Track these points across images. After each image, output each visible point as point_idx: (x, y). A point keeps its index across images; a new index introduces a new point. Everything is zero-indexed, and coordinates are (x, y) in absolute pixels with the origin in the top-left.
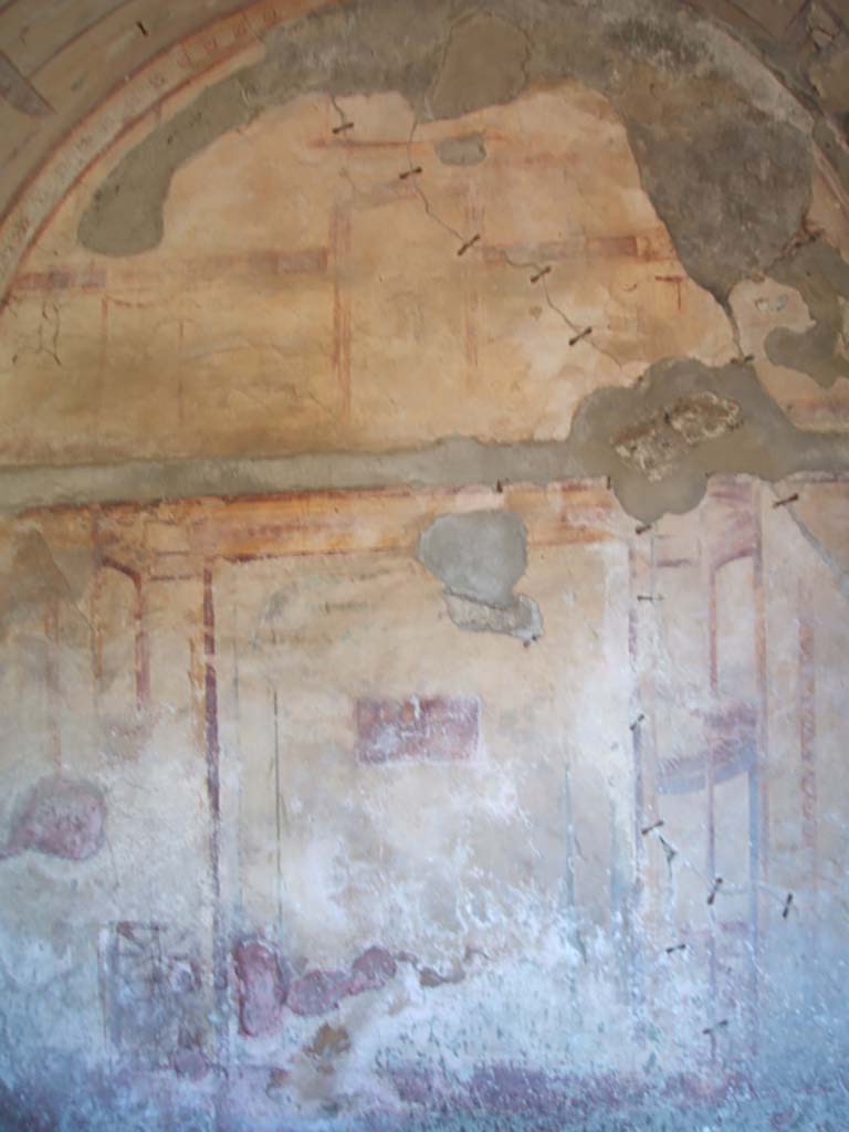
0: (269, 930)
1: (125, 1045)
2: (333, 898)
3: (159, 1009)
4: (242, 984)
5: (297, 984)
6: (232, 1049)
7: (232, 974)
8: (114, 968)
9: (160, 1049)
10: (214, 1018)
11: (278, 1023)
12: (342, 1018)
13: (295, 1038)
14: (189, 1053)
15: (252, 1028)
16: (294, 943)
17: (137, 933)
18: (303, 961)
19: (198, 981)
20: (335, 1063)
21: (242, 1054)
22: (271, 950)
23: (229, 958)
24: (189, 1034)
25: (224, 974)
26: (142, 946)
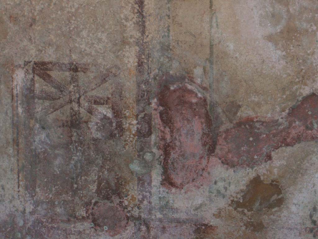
0: (198, 71)
1: (40, 194)
2: (270, 38)
3: (77, 156)
4: (167, 130)
5: (227, 131)
6: (155, 200)
7: (157, 121)
8: (29, 112)
9: (77, 199)
10: (135, 167)
11: (205, 174)
12: (275, 171)
13: (223, 191)
14: (109, 204)
15: (178, 180)
16: (225, 87)
17: (55, 74)
18: (234, 107)
19: (120, 126)
20: (265, 219)
21: (166, 207)
22: (200, 95)
23: (154, 101)
24: (108, 183)
25: (148, 119)
26: (60, 88)
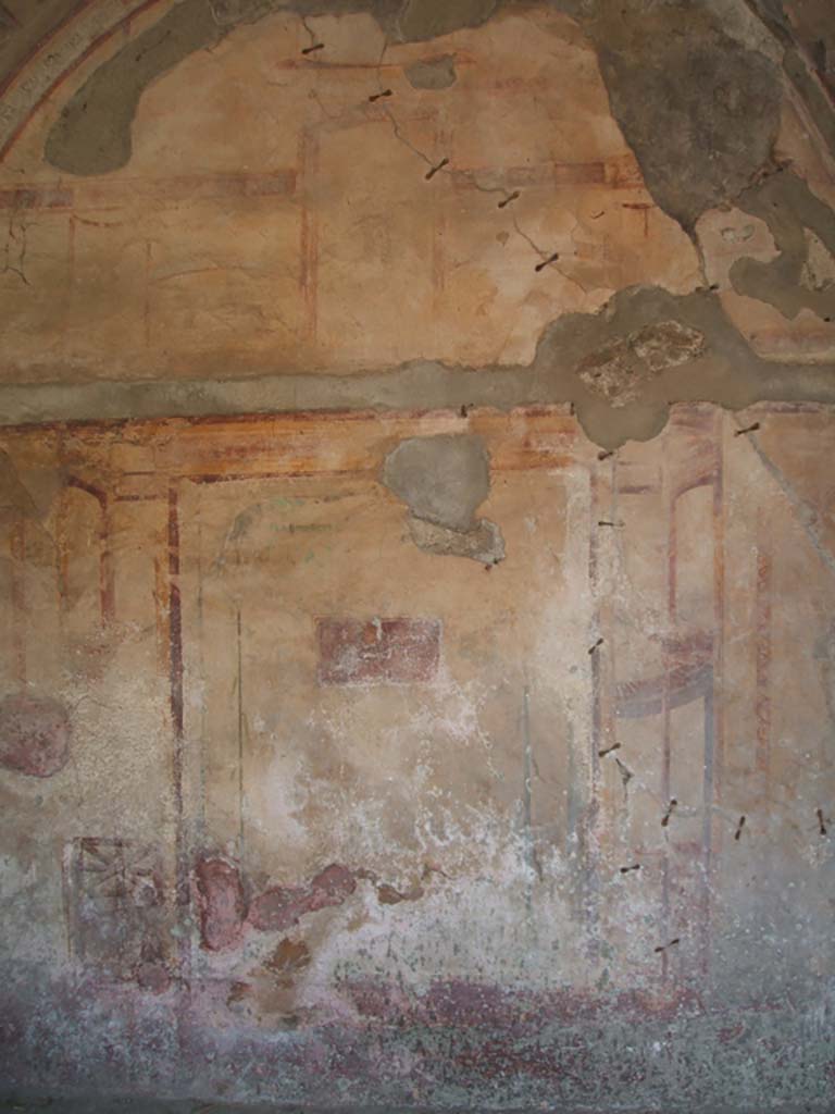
0: (231, 846)
1: (89, 958)
2: (294, 815)
3: (123, 923)
4: (204, 898)
5: (258, 899)
6: (194, 961)
7: (194, 890)
8: (78, 881)
9: (123, 962)
10: (176, 932)
11: (239, 937)
12: (302, 934)
13: (255, 952)
14: (152, 966)
15: (215, 944)
16: (255, 860)
17: (101, 849)
18: (263, 877)
19: (161, 895)
20: (294, 976)
21: (204, 967)
22: (233, 867)
23: (192, 873)
24: (151, 947)
25: (186, 889)
26: (106, 861)
